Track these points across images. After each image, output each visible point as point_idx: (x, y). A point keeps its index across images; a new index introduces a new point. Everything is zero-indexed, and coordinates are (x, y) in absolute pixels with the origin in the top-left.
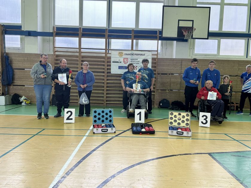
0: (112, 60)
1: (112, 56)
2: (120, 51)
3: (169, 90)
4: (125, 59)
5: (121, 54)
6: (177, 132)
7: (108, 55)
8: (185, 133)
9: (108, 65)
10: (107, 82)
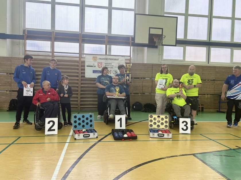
0: (86, 64)
1: (86, 60)
2: (94, 56)
3: (141, 93)
4: (99, 63)
5: (95, 59)
6: (158, 134)
7: (82, 59)
8: (166, 135)
9: (82, 70)
10: (81, 86)
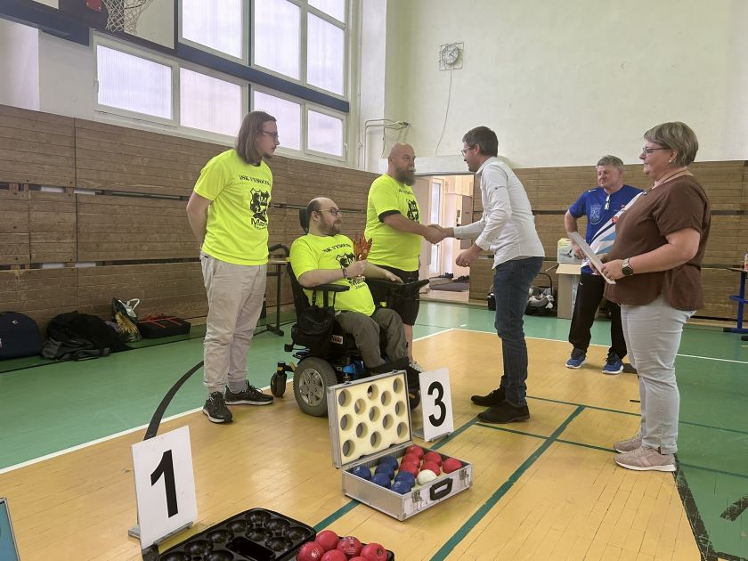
3: (23, 267)
6: (431, 490)
8: (456, 482)
